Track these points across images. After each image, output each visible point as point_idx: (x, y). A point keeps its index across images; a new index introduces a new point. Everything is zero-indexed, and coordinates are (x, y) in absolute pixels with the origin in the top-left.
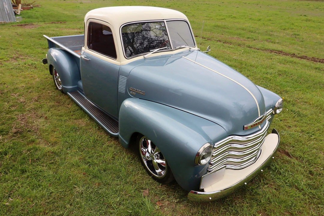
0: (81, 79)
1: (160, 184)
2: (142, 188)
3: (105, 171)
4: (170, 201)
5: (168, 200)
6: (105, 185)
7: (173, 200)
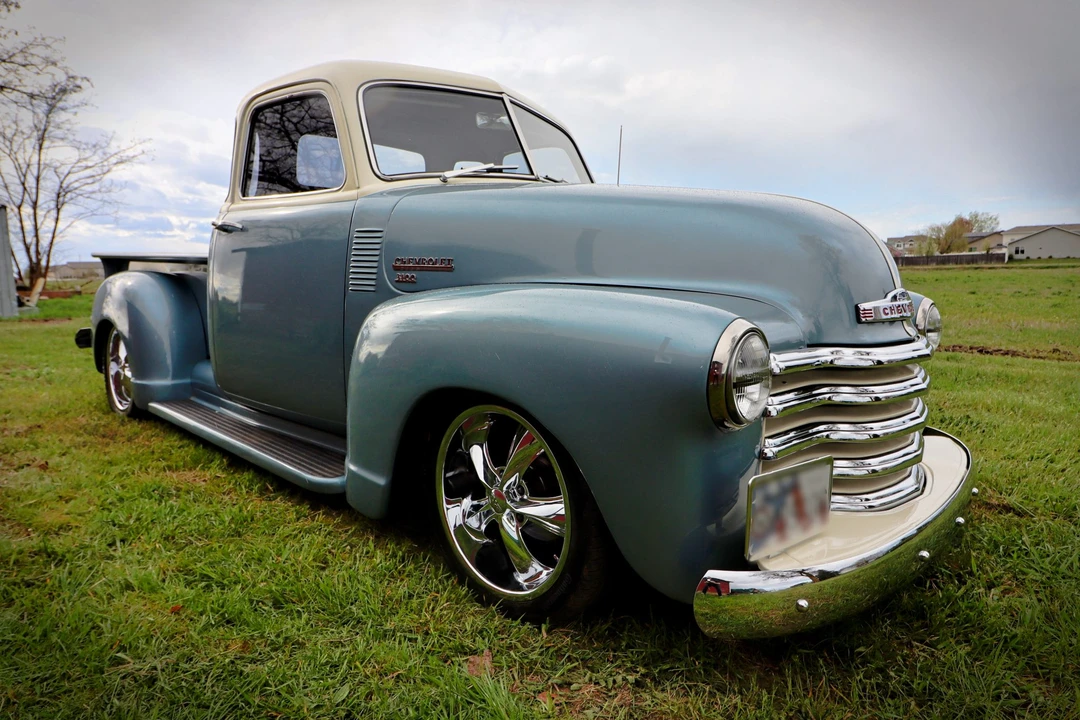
0: (208, 357)
1: (544, 627)
2: (462, 650)
3: (277, 605)
4: (604, 684)
5: (591, 680)
6: (275, 650)
7: (619, 679)
